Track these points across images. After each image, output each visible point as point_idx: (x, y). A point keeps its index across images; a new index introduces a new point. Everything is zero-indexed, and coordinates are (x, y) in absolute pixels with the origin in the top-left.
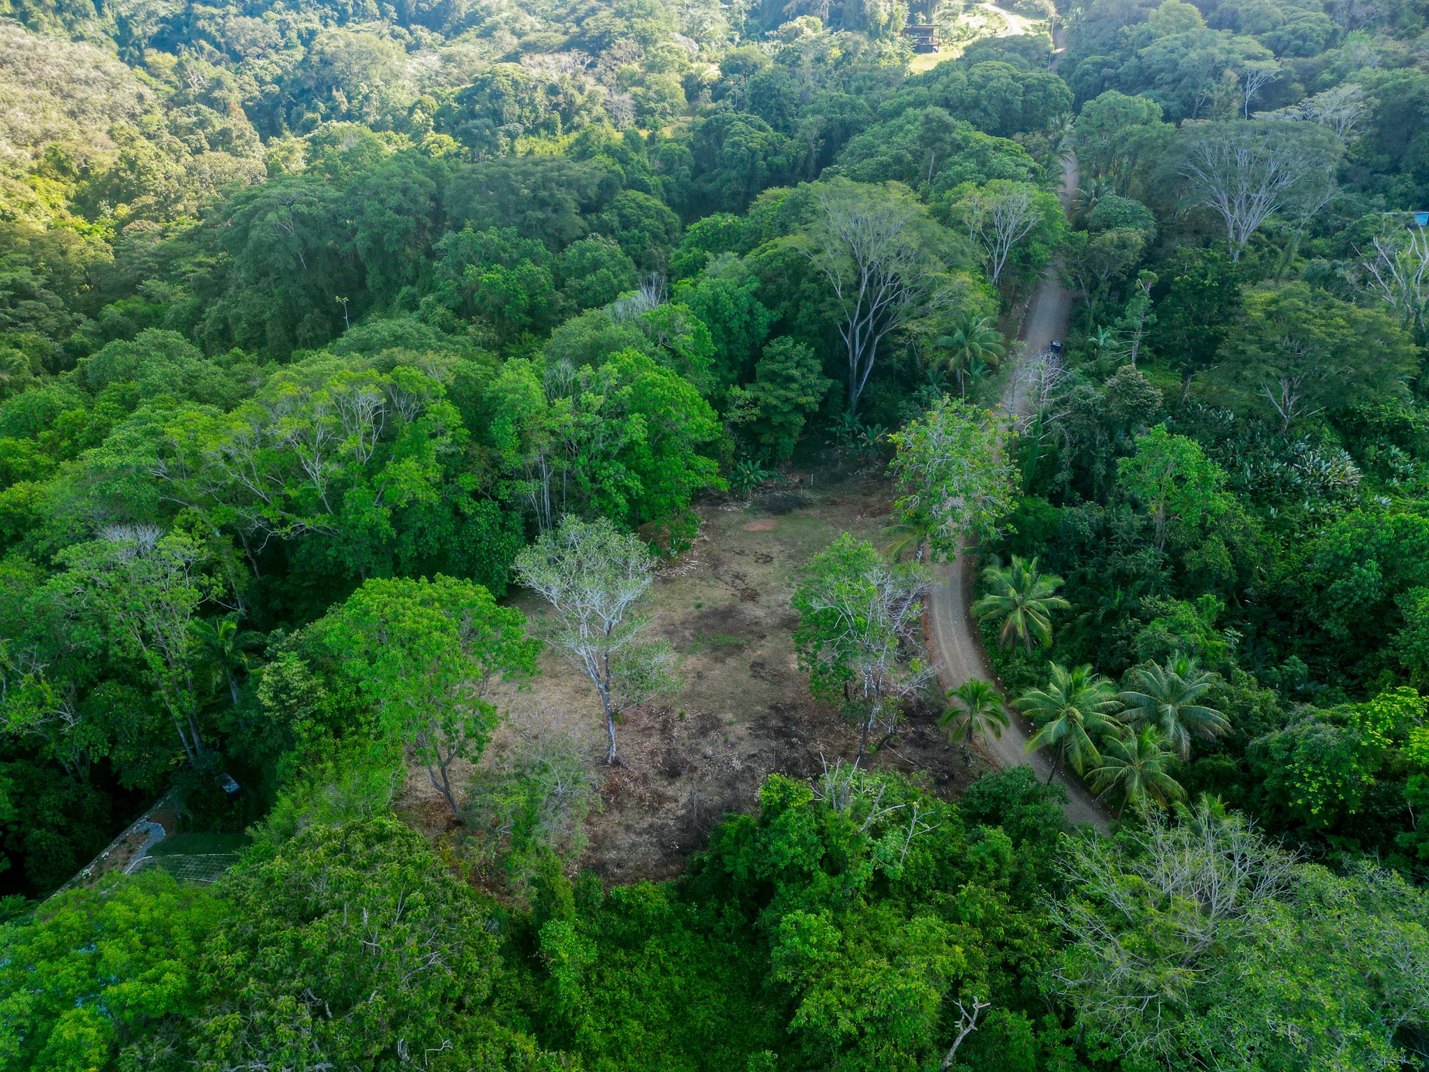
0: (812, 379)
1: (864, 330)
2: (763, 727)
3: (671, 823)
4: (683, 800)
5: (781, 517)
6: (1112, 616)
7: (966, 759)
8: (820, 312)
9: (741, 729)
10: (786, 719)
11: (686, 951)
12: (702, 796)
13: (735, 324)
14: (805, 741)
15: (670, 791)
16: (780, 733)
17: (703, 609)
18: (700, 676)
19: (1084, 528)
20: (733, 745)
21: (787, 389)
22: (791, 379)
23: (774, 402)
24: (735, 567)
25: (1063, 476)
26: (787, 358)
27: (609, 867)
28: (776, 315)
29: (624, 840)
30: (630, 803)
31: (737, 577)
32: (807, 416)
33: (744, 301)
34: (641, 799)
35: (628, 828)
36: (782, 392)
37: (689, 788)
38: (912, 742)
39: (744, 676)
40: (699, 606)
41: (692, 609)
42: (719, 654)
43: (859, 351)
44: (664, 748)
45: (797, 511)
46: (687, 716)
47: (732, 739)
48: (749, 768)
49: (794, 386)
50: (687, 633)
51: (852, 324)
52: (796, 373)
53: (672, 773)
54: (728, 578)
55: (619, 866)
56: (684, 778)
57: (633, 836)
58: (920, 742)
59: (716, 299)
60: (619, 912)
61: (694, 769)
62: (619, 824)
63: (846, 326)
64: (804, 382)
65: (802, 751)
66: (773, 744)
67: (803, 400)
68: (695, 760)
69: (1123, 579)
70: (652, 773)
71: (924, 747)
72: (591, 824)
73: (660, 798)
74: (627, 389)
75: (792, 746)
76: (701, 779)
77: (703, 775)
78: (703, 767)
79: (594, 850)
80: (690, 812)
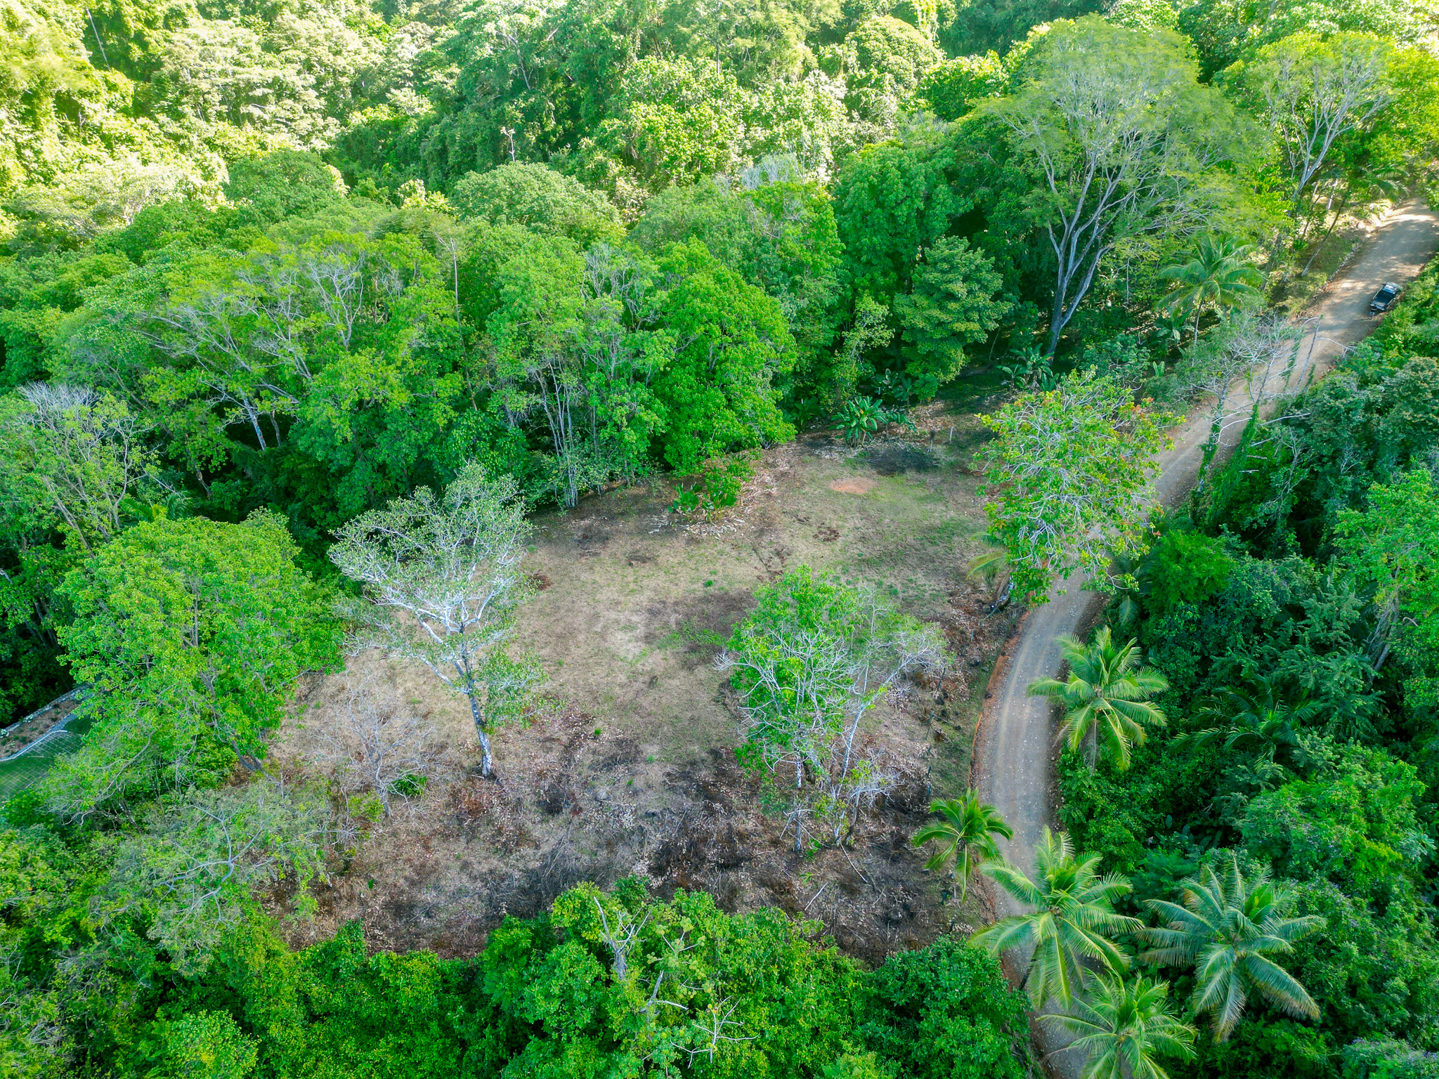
0: (983, 299)
1: (1085, 236)
2: (685, 776)
3: (517, 875)
4: (546, 849)
5: (886, 480)
6: (1250, 746)
7: (946, 894)
8: (1021, 207)
9: (656, 773)
10: (721, 773)
11: (426, 1067)
12: (571, 849)
13: (902, 212)
14: (730, 812)
15: (537, 832)
16: (706, 792)
17: (711, 589)
18: (653, 682)
19: (1264, 597)
20: (636, 793)
21: (942, 308)
22: (951, 296)
23: (921, 325)
24: (785, 539)
25: (1276, 507)
26: (953, 268)
27: (417, 912)
28: (965, 205)
29: (453, 879)
30: (486, 832)
31: (778, 554)
32: (966, 350)
33: (921, 184)
34: (500, 832)
35: (465, 866)
36: (936, 313)
37: (562, 833)
38: (881, 849)
39: (704, 698)
40: (709, 584)
41: (699, 586)
42: (694, 657)
43: (1073, 266)
44: (560, 769)
45: (910, 474)
46: (606, 735)
47: (639, 783)
48: (641, 828)
49: (953, 306)
50: (673, 618)
51: (1069, 228)
52: (959, 288)
53: (551, 807)
54: (766, 553)
55: (428, 915)
56: (561, 818)
57: (465, 878)
58: (894, 850)
59: (883, 175)
60: (373, 988)
61: (577, 811)
62: (458, 858)
63: (1059, 231)
64: (969, 301)
65: (722, 823)
66: (688, 803)
67: (960, 326)
68: (584, 799)
69: (1289, 691)
70: (528, 800)
71: (894, 860)
72: (427, 848)
73: (522, 837)
74: (663, 295)
75: (712, 812)
76: (581, 826)
77: (586, 822)
78: (590, 810)
79: (413, 883)
80: (544, 867)
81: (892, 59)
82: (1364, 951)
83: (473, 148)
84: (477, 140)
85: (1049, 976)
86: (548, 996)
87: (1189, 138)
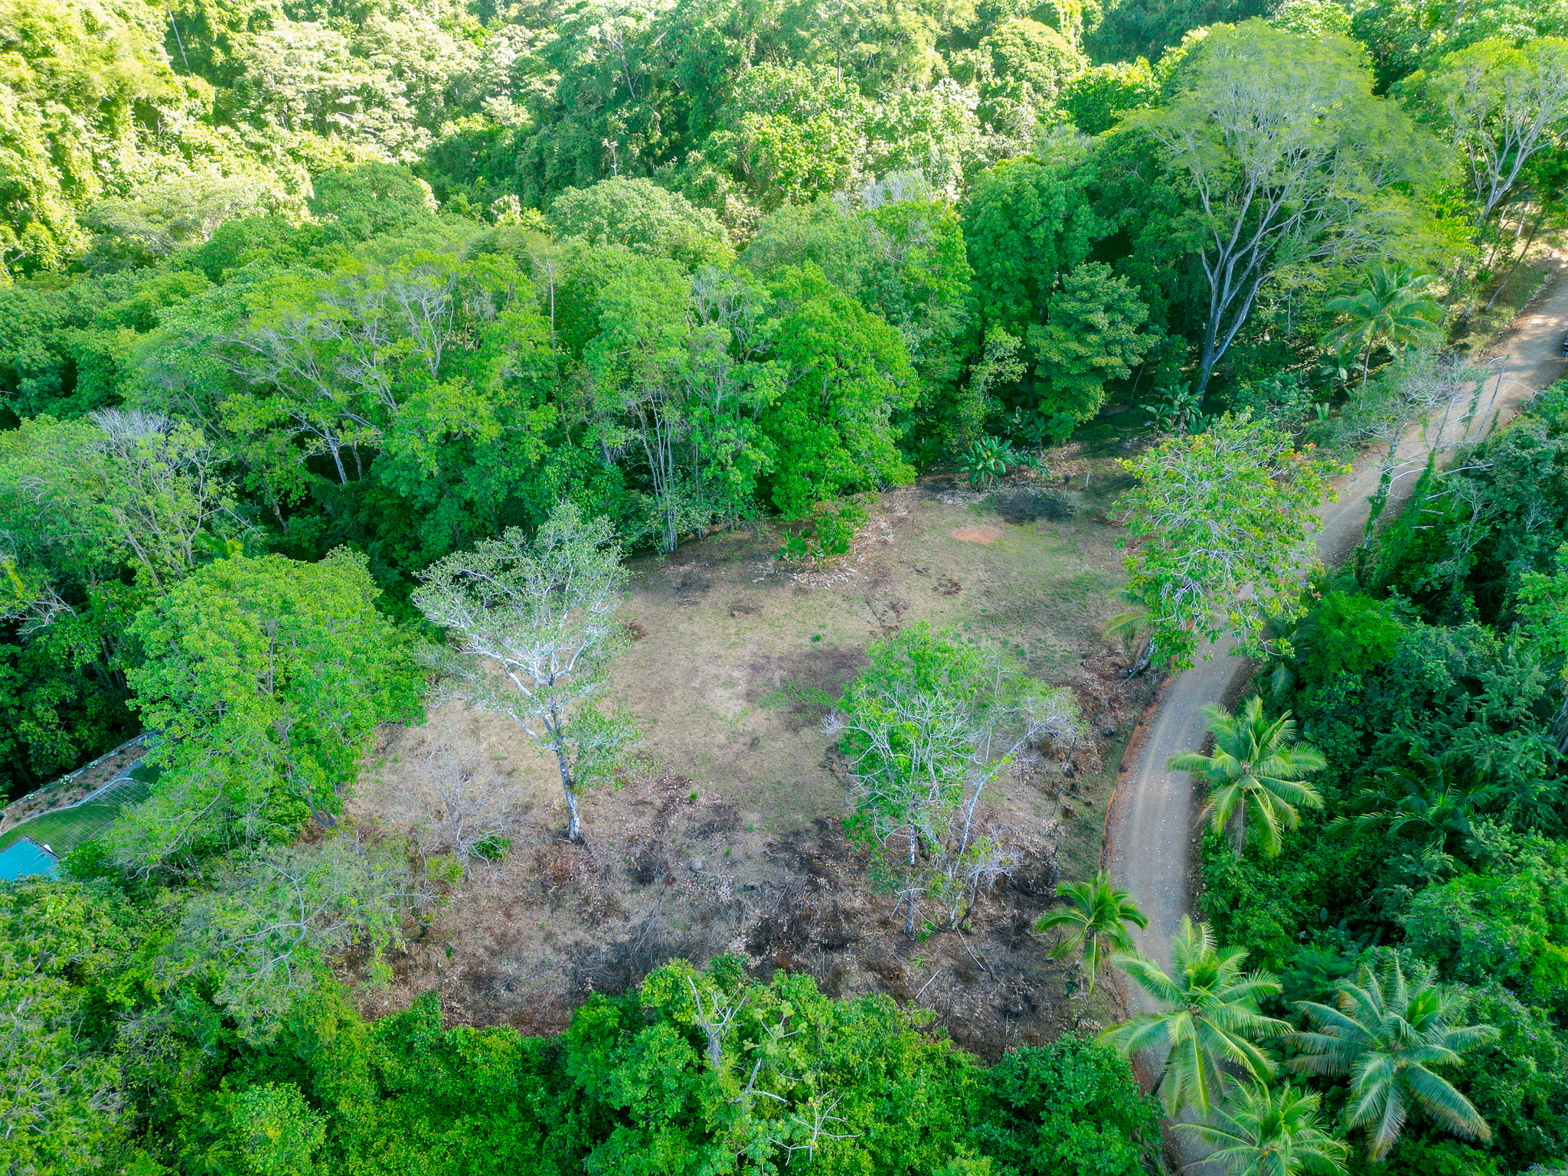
0: (1126, 331)
1: (1242, 263)
2: (787, 847)
3: (604, 948)
4: (636, 921)
5: (1014, 528)
6: (1417, 833)
7: (1072, 986)
8: (1171, 230)
9: (756, 843)
10: (826, 846)
11: (504, 1151)
12: (662, 923)
13: (1039, 234)
14: (836, 887)
15: (626, 903)
16: (810, 866)
17: (819, 645)
18: (754, 743)
19: (1436, 668)
20: (734, 864)
21: (1080, 341)
22: (1091, 328)
23: (1056, 358)
24: (902, 592)
25: (1453, 567)
26: (1093, 297)
27: (497, 984)
28: (1109, 228)
29: (536, 951)
30: (571, 901)
31: (893, 607)
32: (1108, 386)
33: (1060, 204)
34: (587, 901)
35: (549, 937)
36: (1074, 346)
37: (653, 904)
38: (1000, 933)
39: (810, 762)
40: (817, 639)
41: (806, 641)
42: (800, 718)
43: (1227, 296)
44: (652, 835)
45: (1041, 522)
46: (702, 800)
47: (737, 853)
48: (739, 903)
49: (1093, 338)
50: (778, 674)
51: (1224, 254)
52: (1100, 319)
53: (643, 876)
54: (880, 607)
55: (509, 988)
56: (652, 889)
57: (549, 950)
58: (1016, 936)
59: (1018, 194)
60: (449, 1064)
61: (670, 881)
62: (541, 928)
63: (1213, 258)
64: (1111, 334)
65: (827, 900)
66: (790, 877)
67: (1100, 361)
68: (678, 869)
69: (1462, 774)
70: (618, 868)
71: (1015, 947)
72: (509, 916)
73: (610, 908)
75: (816, 888)
76: (674, 897)
77: (680, 893)
78: (684, 881)
79: (493, 954)
80: (633, 941)
81: (1031, 66)
82: (1544, 1067)
83: (572, 162)
84: (576, 152)
85: (1186, 1081)
86: (636, 1081)
87: (1363, 157)
